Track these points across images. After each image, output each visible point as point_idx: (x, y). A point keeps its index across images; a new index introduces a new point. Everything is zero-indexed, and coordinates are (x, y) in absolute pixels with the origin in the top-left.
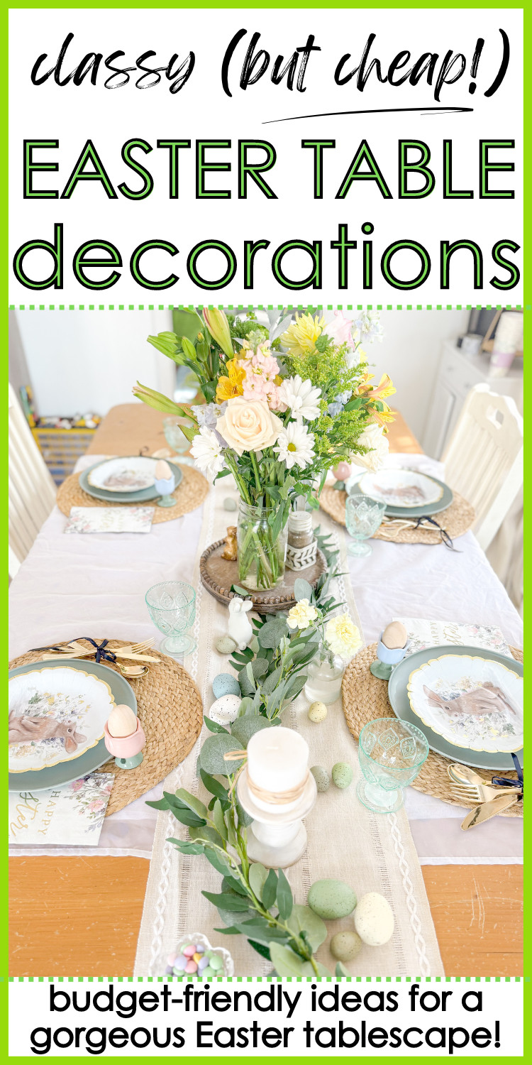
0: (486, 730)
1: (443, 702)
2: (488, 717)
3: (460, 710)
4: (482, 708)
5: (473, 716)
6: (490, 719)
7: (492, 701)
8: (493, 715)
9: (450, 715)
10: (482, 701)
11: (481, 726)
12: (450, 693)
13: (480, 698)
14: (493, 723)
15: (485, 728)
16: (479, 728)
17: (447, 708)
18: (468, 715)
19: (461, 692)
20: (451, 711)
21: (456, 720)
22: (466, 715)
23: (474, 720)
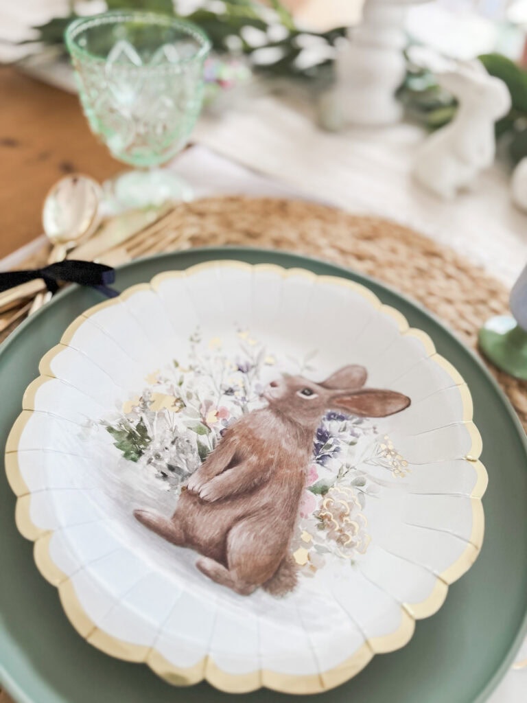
0: (183, 392)
1: (329, 404)
2: (207, 441)
3: (277, 408)
4: (235, 462)
5: (237, 412)
6: (194, 436)
7: (226, 514)
8: (194, 458)
9: (287, 377)
10: (250, 489)
11: (202, 398)
12: (344, 448)
13: (264, 497)
14: (182, 429)
15: (189, 396)
16: (204, 389)
17: (310, 392)
18: (251, 407)
19: (323, 474)
20: (293, 389)
21: (266, 375)
22: (255, 404)
23: (226, 402)
